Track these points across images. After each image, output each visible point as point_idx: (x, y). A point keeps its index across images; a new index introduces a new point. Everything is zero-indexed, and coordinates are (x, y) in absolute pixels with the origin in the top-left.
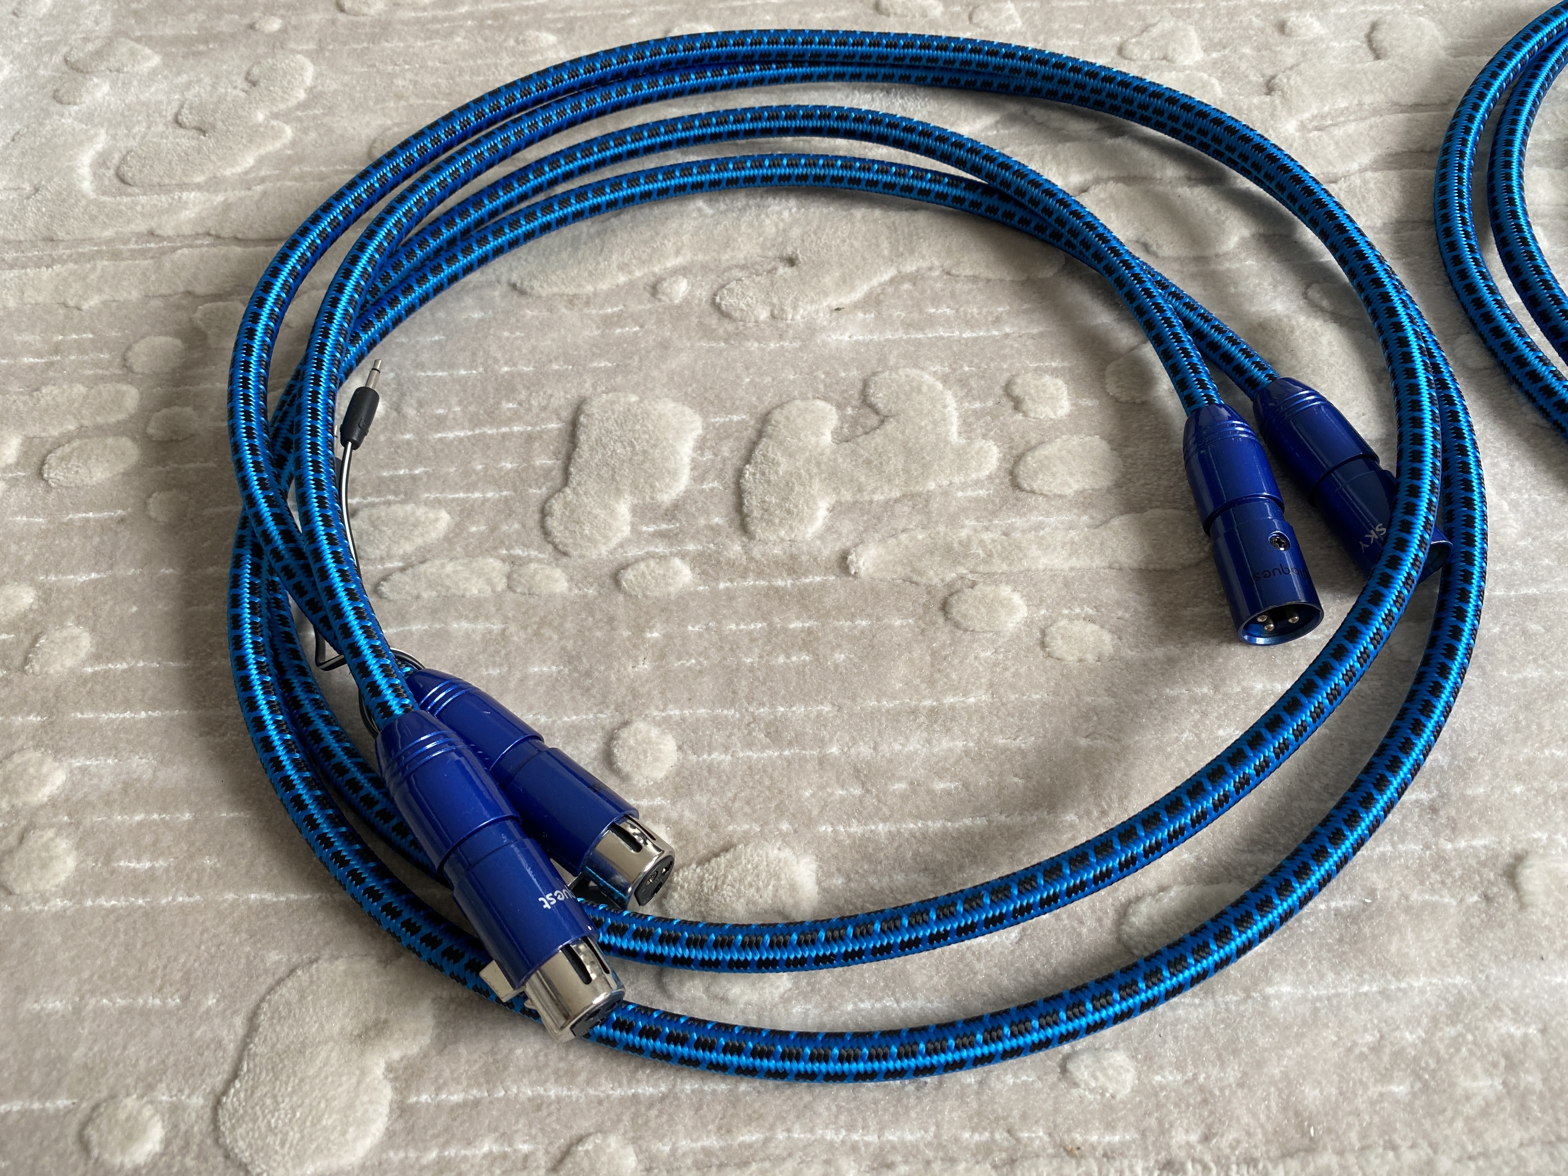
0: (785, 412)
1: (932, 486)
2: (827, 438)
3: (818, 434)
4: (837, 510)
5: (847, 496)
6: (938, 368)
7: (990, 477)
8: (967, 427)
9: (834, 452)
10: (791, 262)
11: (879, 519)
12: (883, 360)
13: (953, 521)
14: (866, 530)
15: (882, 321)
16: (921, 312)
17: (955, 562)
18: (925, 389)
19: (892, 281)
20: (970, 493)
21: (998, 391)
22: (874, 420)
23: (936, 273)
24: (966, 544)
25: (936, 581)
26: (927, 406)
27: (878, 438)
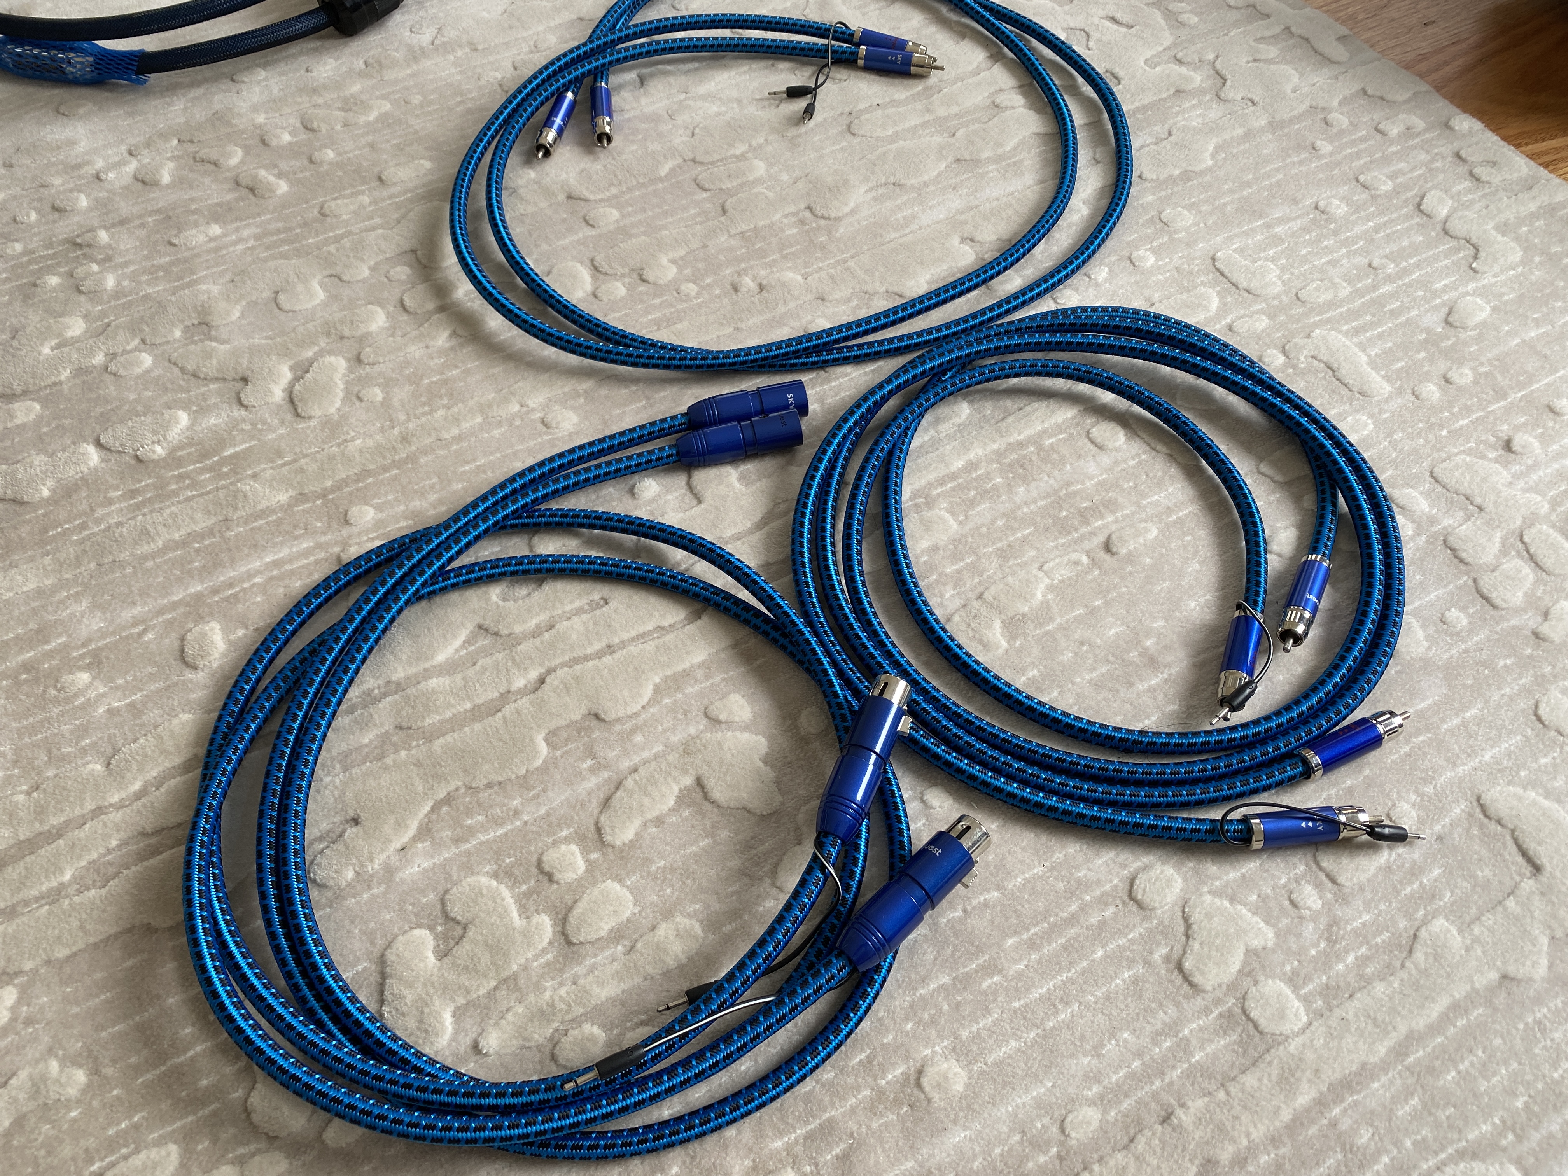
0: (394, 950)
1: (515, 967)
2: (431, 959)
3: (424, 959)
4: (459, 1014)
5: (461, 1001)
6: (488, 868)
7: (550, 943)
8: (524, 911)
9: (440, 969)
10: (356, 821)
11: (488, 1008)
12: (448, 877)
13: (538, 988)
14: (482, 1020)
15: (438, 845)
16: (462, 827)
17: (549, 1021)
18: (485, 891)
19: (433, 809)
20: (542, 960)
21: (535, 871)
22: (459, 930)
23: (463, 790)
24: (552, 1005)
25: (541, 1040)
26: (491, 905)
27: (466, 946)
